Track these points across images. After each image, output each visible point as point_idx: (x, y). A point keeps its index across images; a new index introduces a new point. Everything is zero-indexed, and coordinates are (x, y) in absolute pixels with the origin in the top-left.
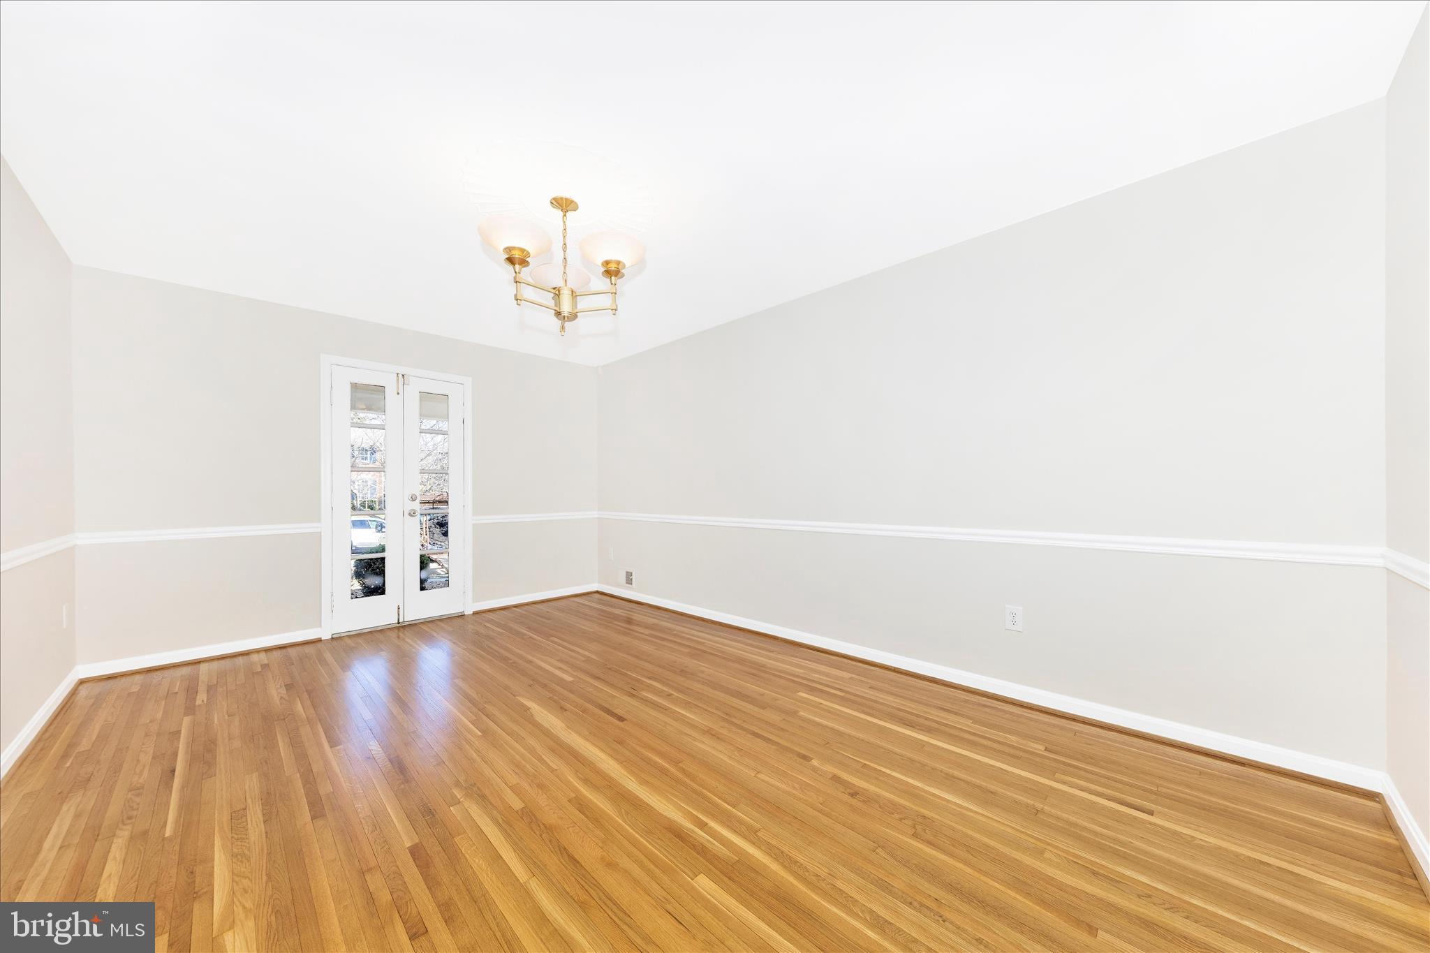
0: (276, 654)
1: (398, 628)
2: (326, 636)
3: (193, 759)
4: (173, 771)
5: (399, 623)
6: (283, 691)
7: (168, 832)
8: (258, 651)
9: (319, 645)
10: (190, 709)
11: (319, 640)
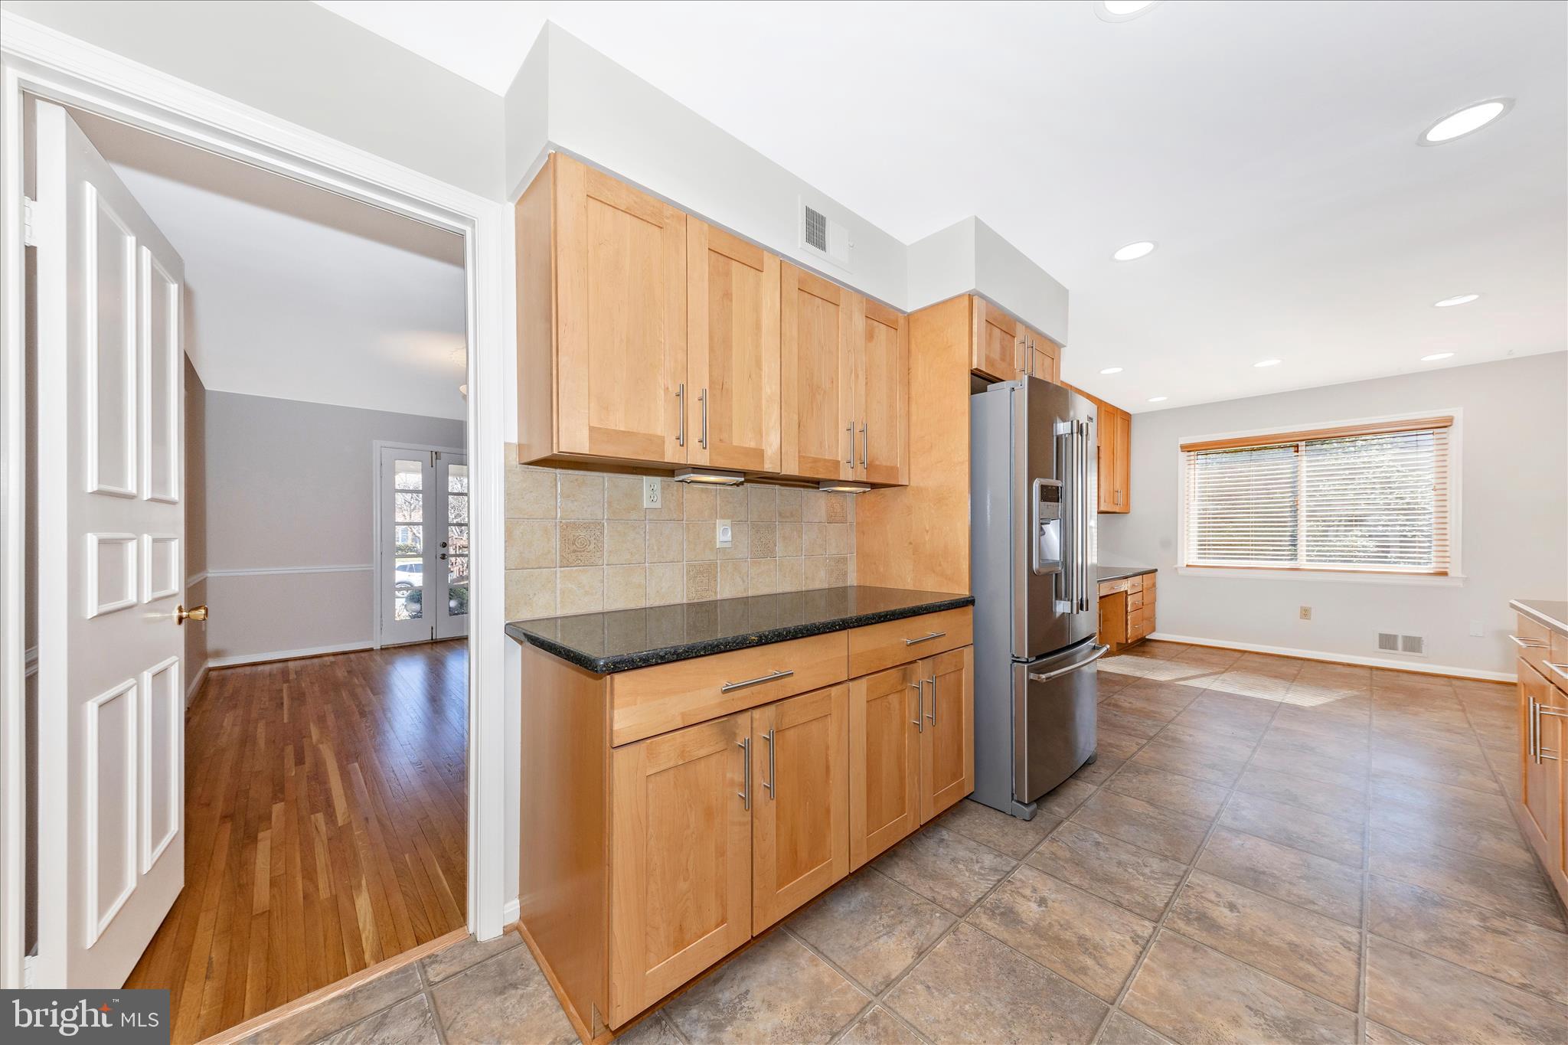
0: (341, 657)
1: (432, 643)
2: (377, 646)
3: (292, 699)
4: (282, 704)
5: (432, 639)
6: (346, 674)
7: (286, 721)
8: (328, 655)
9: (371, 653)
10: (287, 681)
11: (371, 650)
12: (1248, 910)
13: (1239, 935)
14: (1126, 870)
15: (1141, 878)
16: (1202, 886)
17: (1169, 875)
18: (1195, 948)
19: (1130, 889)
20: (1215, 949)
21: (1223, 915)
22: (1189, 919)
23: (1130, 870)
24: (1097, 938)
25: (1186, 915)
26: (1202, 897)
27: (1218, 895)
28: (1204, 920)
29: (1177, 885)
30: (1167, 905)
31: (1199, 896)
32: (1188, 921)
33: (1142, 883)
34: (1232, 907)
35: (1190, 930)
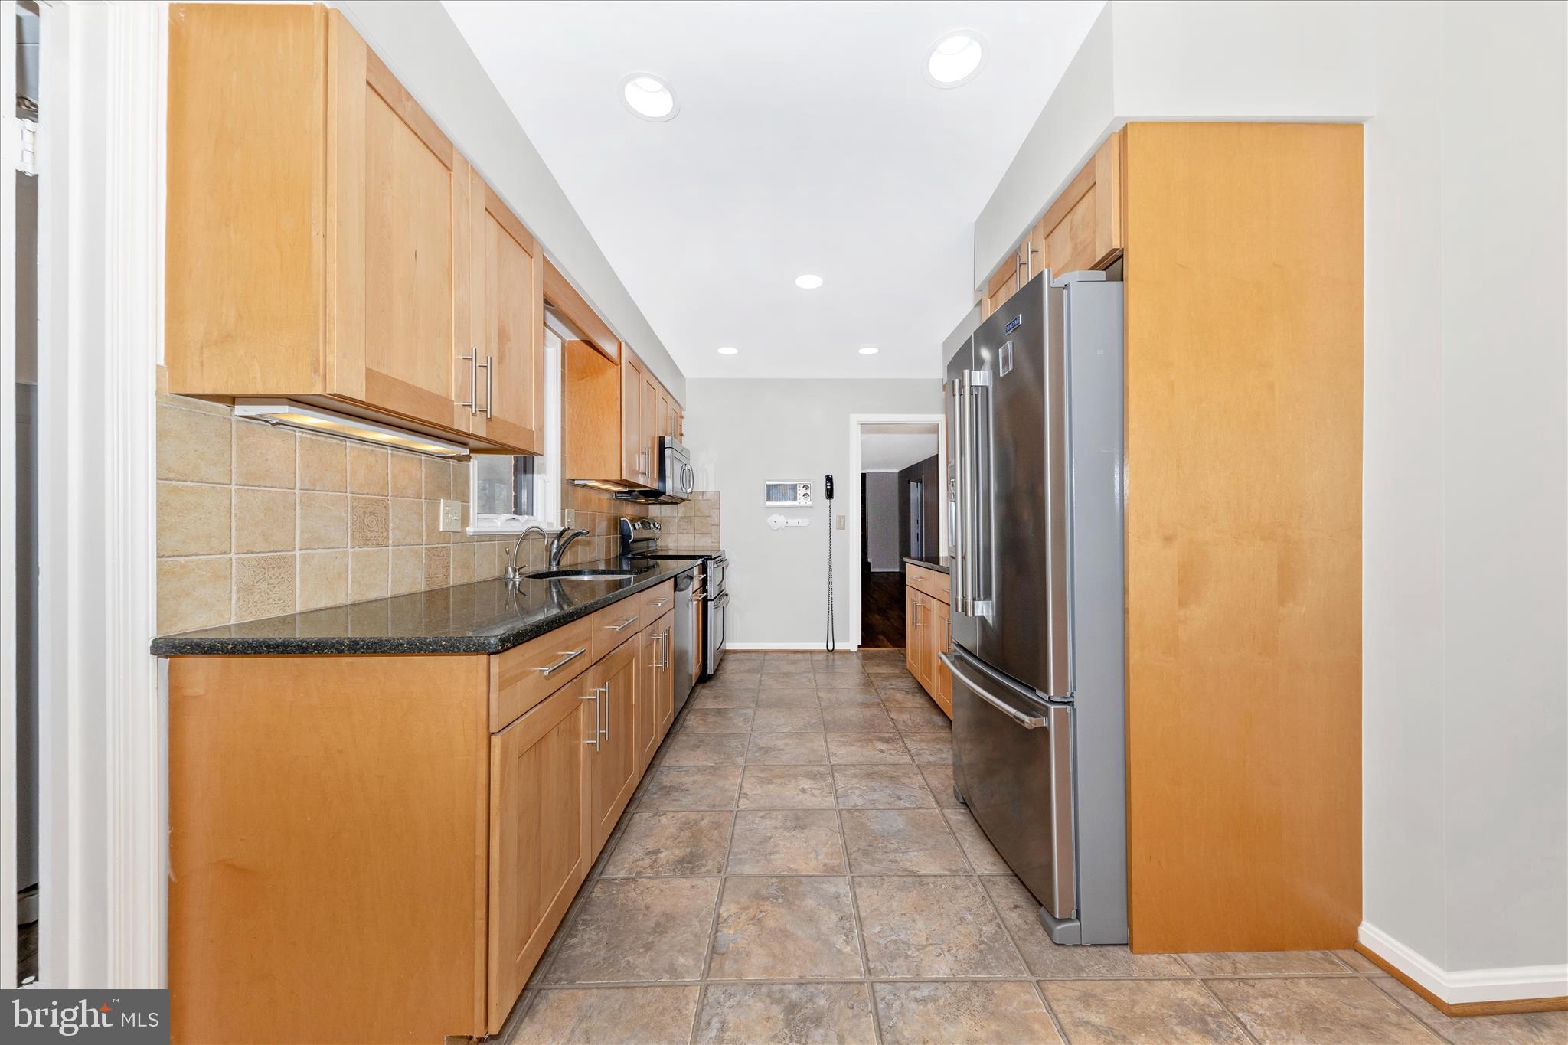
12: (795, 793)
13: (795, 777)
14: (867, 786)
15: (856, 786)
16: (823, 796)
17: (844, 796)
18: (810, 762)
19: (855, 776)
20: (802, 765)
21: (806, 783)
22: (819, 773)
23: (865, 788)
24: (847, 748)
25: (822, 774)
26: (820, 789)
27: (813, 795)
28: (813, 777)
29: (836, 791)
30: (833, 776)
31: (821, 789)
32: (818, 771)
33: (853, 783)
34: (804, 791)
35: (816, 769)
